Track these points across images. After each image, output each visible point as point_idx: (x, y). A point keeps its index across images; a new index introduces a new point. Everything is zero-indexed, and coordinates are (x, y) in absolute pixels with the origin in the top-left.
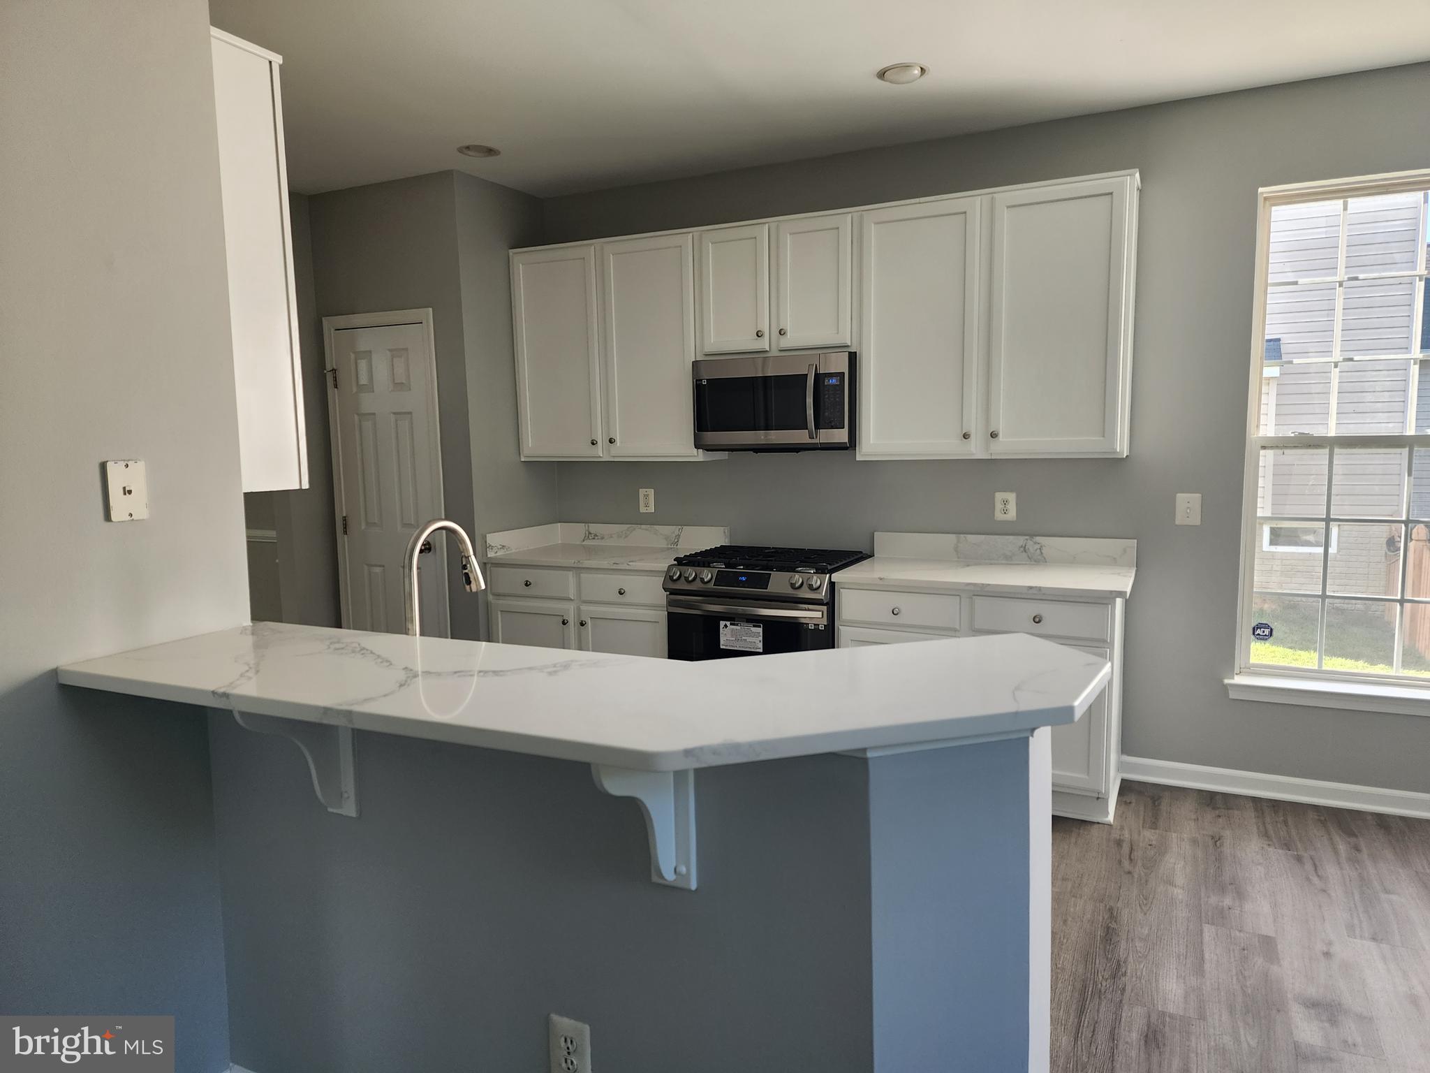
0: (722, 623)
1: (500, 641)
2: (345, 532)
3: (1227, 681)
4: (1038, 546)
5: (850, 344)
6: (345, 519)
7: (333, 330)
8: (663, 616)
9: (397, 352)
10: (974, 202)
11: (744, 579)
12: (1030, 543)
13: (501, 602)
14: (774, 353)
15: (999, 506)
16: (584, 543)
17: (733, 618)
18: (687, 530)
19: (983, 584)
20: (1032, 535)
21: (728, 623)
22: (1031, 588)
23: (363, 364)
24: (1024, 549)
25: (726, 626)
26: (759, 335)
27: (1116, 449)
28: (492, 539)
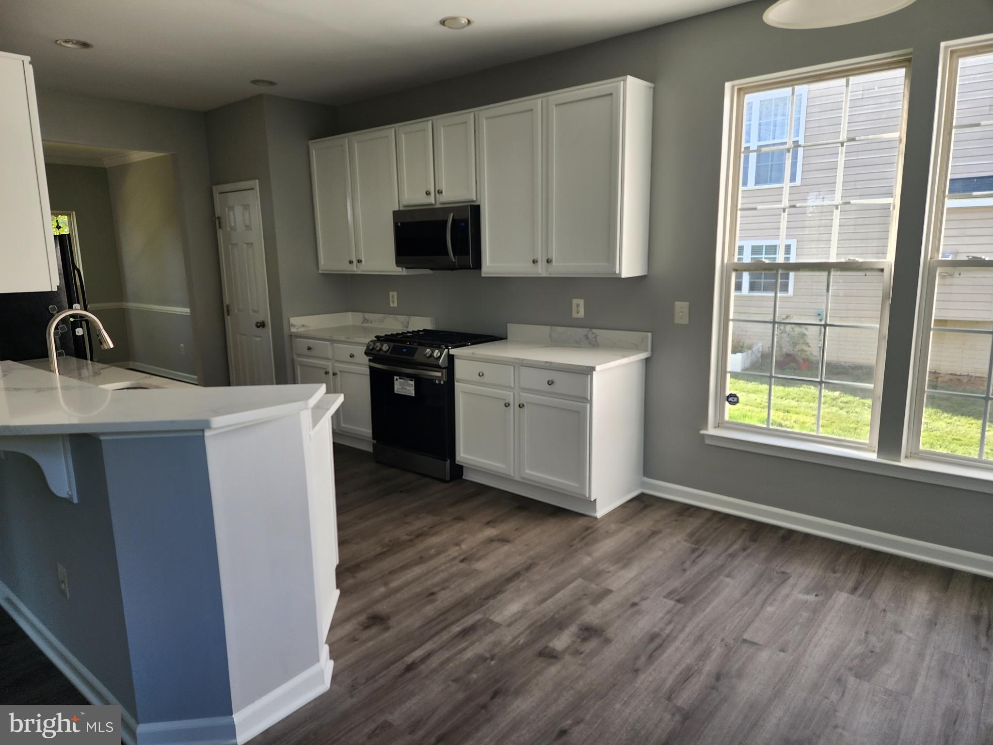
0: (395, 377)
1: (299, 382)
2: (228, 314)
3: (702, 432)
4: (594, 336)
5: (475, 199)
6: (228, 306)
7: (217, 193)
8: (367, 371)
9: (246, 207)
10: (536, 102)
11: (405, 350)
12: (590, 333)
13: (299, 359)
14: (438, 206)
15: (574, 308)
16: (363, 325)
17: (402, 375)
18: (413, 318)
19: (522, 359)
20: (591, 328)
21: (398, 378)
22: (547, 362)
23: (231, 213)
24: (587, 337)
25: (397, 379)
26: (428, 193)
27: (616, 271)
28: (294, 320)
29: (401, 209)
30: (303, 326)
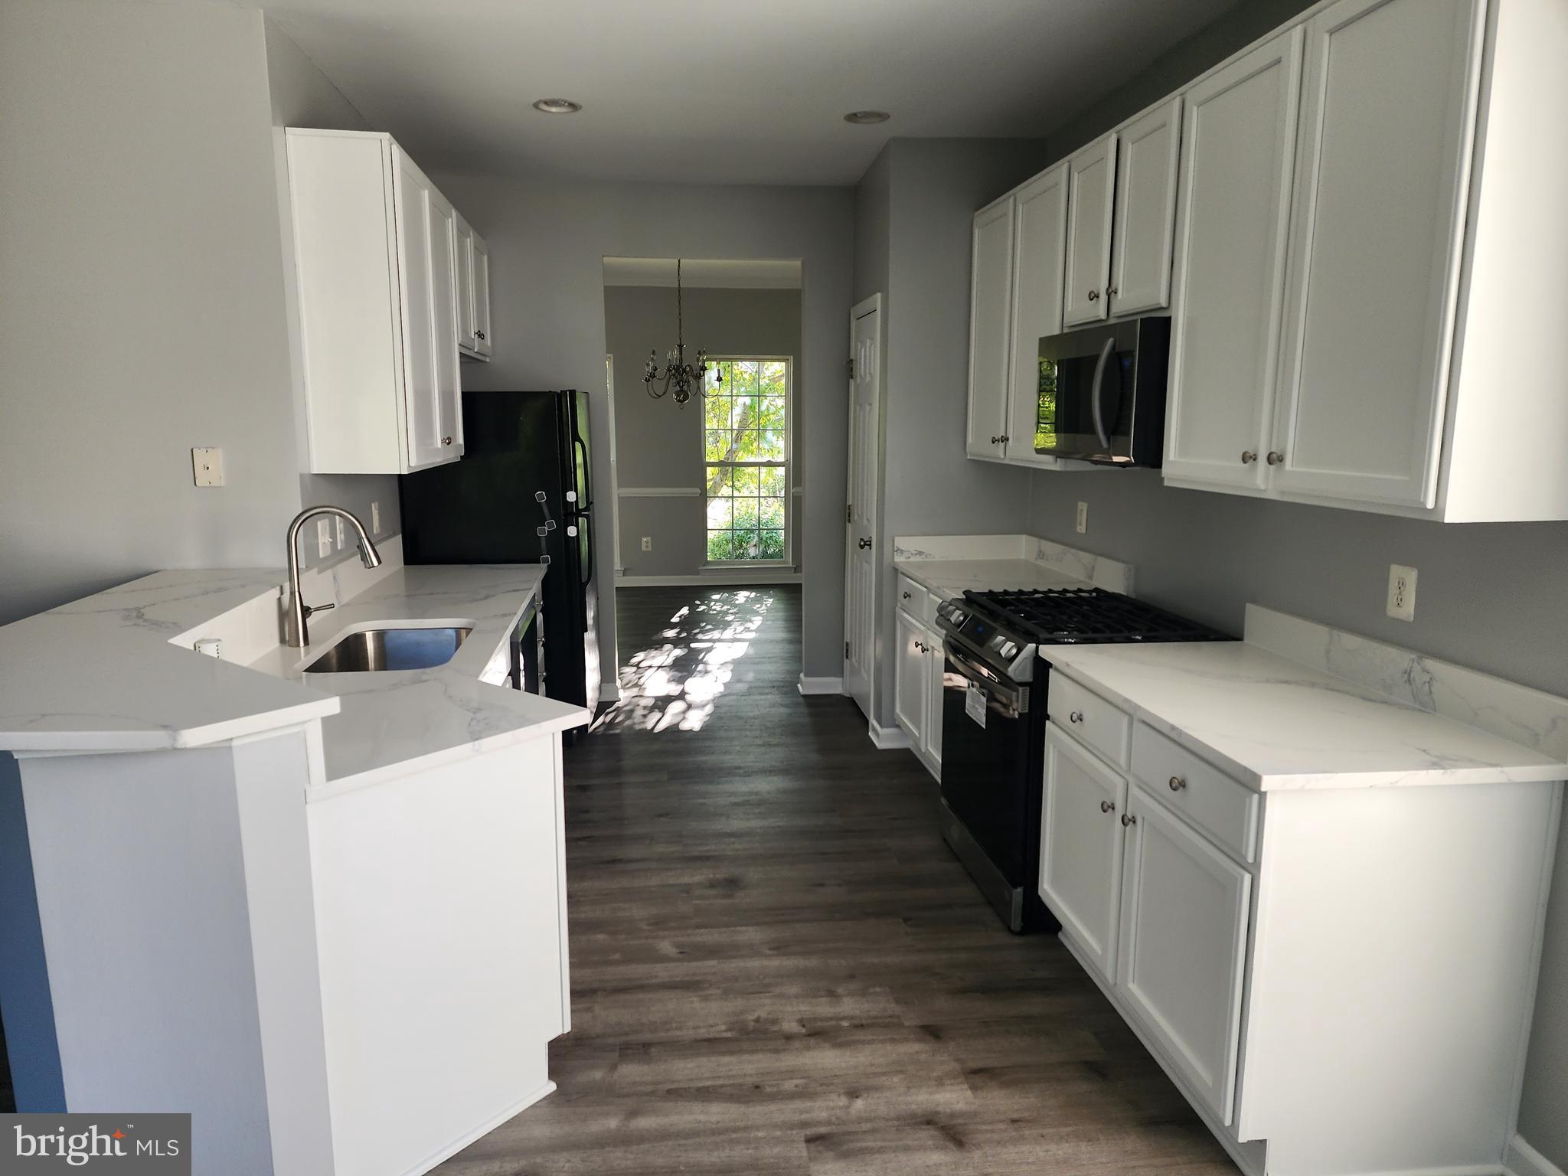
2: (849, 520)
4: (1426, 678)
5: (1164, 305)
6: (849, 507)
7: (854, 320)
11: (980, 629)
12: (1419, 668)
14: (1112, 321)
15: (1394, 590)
16: (1037, 563)
18: (1100, 561)
20: (1425, 653)
22: (1173, 728)
23: (862, 352)
24: (1409, 677)
26: (1092, 296)
27: (1424, 503)
28: (901, 542)
29: (1066, 330)
30: (920, 553)
